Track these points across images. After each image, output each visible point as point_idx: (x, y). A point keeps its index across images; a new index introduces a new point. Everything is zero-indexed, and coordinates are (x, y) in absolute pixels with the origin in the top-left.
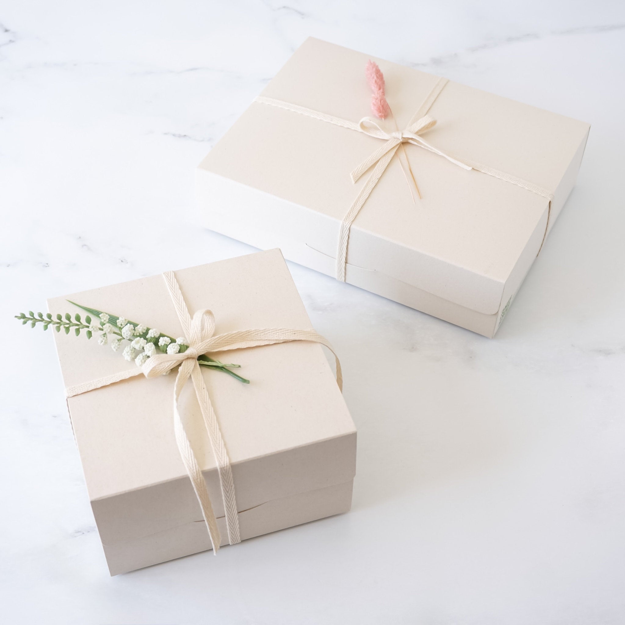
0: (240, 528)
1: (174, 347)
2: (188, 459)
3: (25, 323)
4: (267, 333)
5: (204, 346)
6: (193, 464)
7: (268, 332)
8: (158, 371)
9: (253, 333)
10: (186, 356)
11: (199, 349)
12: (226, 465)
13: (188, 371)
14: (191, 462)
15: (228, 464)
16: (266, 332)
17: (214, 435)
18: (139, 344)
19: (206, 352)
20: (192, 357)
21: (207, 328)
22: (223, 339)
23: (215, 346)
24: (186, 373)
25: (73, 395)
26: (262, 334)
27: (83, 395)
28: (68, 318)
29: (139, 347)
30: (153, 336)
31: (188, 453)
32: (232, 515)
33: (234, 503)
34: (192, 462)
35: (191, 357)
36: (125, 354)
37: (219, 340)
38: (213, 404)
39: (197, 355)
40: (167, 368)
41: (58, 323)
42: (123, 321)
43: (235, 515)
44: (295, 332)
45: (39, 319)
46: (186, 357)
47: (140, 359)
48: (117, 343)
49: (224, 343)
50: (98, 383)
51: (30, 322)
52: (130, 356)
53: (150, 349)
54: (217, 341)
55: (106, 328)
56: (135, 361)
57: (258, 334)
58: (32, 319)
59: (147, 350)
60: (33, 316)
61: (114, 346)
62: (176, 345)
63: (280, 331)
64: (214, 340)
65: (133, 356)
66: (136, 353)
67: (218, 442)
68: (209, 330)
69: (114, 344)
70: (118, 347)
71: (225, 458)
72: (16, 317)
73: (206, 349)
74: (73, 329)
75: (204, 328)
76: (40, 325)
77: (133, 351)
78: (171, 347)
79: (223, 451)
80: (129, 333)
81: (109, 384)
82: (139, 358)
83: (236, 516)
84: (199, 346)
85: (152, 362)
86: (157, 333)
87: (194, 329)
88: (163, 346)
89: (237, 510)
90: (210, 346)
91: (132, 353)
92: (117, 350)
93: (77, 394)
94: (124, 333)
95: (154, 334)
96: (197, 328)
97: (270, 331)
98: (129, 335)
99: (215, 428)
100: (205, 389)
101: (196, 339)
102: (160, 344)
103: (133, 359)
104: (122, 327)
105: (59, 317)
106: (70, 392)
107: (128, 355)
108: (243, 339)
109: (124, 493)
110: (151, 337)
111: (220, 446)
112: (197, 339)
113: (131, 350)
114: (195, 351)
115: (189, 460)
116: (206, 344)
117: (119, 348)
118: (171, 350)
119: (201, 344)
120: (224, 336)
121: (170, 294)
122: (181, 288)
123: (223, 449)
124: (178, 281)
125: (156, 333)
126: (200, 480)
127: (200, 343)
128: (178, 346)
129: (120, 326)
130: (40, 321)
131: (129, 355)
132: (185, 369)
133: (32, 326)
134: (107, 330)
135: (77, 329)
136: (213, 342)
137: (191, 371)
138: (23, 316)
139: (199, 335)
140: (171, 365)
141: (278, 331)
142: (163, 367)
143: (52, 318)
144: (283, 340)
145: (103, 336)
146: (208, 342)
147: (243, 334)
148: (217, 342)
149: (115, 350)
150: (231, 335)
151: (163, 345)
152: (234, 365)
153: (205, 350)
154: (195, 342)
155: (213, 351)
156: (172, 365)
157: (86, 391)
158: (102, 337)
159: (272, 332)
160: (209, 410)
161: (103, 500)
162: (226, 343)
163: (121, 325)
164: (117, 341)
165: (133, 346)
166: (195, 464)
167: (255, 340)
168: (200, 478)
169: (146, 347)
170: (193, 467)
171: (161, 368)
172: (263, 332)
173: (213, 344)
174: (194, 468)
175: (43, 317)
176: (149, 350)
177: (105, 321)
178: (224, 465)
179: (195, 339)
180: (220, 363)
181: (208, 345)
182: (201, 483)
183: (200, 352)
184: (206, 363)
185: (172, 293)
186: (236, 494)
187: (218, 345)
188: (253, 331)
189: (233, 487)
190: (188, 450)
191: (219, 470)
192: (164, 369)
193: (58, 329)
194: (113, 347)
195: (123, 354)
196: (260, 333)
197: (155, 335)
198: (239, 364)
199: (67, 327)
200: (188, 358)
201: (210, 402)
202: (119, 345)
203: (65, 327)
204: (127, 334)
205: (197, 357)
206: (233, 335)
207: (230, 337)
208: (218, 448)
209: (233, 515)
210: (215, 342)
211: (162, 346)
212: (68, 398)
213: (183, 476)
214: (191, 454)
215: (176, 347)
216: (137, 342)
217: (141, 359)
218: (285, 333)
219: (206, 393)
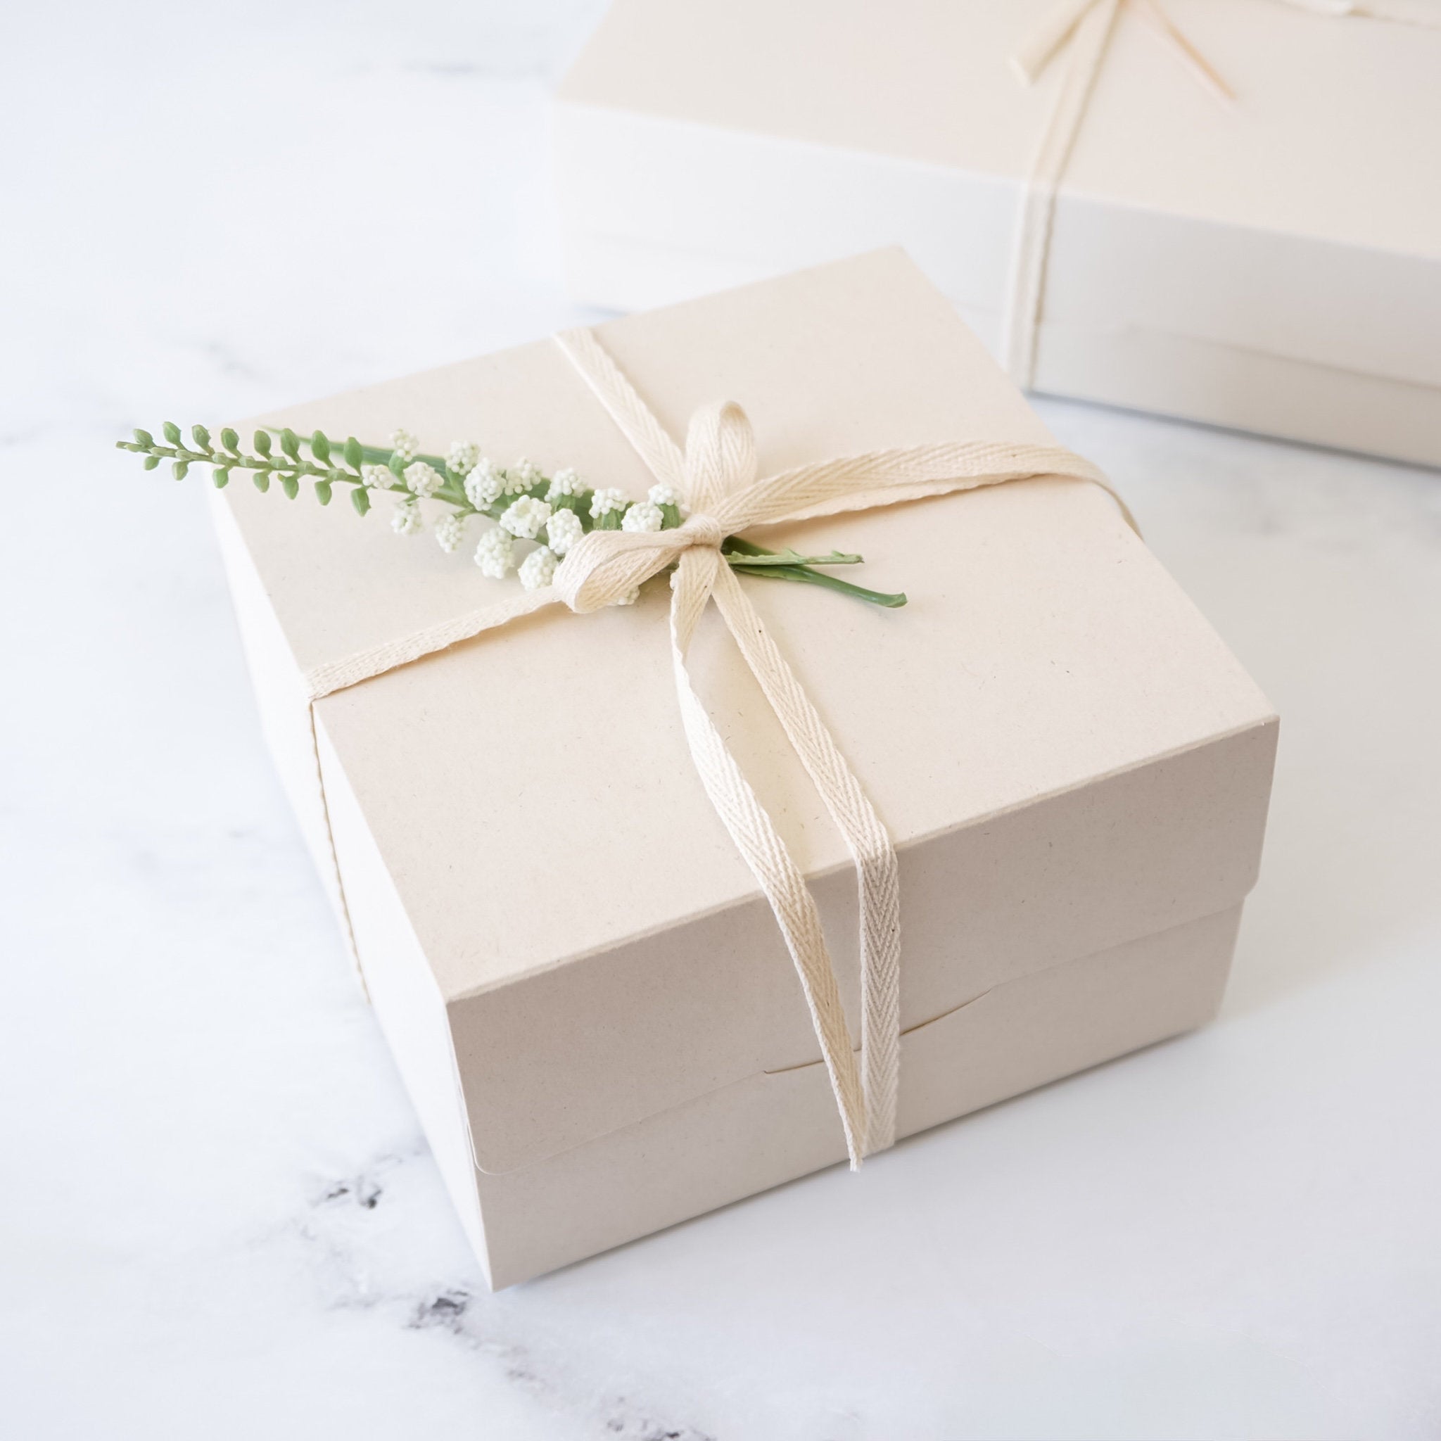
0: (899, 1091)
1: (644, 512)
2: (754, 838)
3: (153, 463)
4: (928, 461)
5: (736, 508)
6: (774, 857)
7: (931, 455)
8: (603, 590)
9: (884, 462)
10: (689, 536)
11: (723, 516)
12: (880, 852)
13: (701, 583)
14: (766, 848)
15: (887, 848)
16: (925, 458)
17: (825, 764)
18: (529, 517)
19: (746, 525)
20: (707, 541)
22: (792, 487)
23: (770, 509)
24: (697, 588)
25: (331, 690)
26: (913, 463)
27: (361, 688)
28: (291, 445)
29: (527, 525)
30: (567, 492)
31: (754, 821)
32: (884, 1041)
33: (894, 993)
34: (771, 849)
35: (704, 540)
36: (482, 557)
37: (779, 488)
38: (799, 675)
39: (720, 534)
40: (630, 579)
41: (258, 465)
42: (464, 450)
43: (892, 1043)
44: (1016, 451)
45: (198, 449)
46: (688, 542)
47: (535, 565)
48: (452, 524)
49: (796, 498)
50: (410, 647)
51: (167, 463)
52: (501, 561)
53: (567, 527)
54: (774, 491)
55: (415, 473)
56: (519, 578)
57: (898, 465)
58: (172, 453)
59: (559, 532)
60: (176, 440)
61: (444, 533)
62: (651, 508)
63: (966, 450)
64: (766, 489)
65: (510, 563)
66: (518, 548)
67: (840, 783)
69: (443, 529)
70: (458, 535)
71: (875, 829)
72: (121, 445)
73: (745, 515)
74: (308, 483)
76: (204, 471)
77: (507, 546)
78: (635, 513)
79: (863, 811)
80: (493, 484)
81: (444, 645)
82: (533, 562)
83: (895, 1045)
84: (723, 508)
85: (589, 553)
86: (579, 481)
87: (698, 460)
88: (608, 515)
89: (900, 1021)
90: (755, 508)
91: (505, 550)
92: (454, 548)
93: (342, 686)
94: (474, 488)
95: (571, 484)
96: (708, 456)
97: (937, 452)
98: (490, 491)
99: (823, 745)
100: (763, 632)
101: (707, 490)
102: (593, 512)
103: (512, 573)
104: (462, 472)
105: (263, 445)
106: (319, 682)
107: (493, 558)
108: (853, 484)
109: (555, 966)
110: (563, 495)
111: (851, 793)
112: (711, 491)
113: (503, 543)
114: (714, 520)
115: (761, 843)
116: (745, 501)
117: (459, 540)
118: (637, 523)
119: (728, 503)
120: (796, 477)
122: (621, 367)
123: (861, 803)
124: (607, 351)
125: (577, 479)
126: (803, 907)
127: (725, 501)
128: (656, 508)
129: (455, 469)
130: (201, 457)
131: (497, 559)
132: (691, 575)
133: (178, 473)
134: (420, 480)
135: (321, 482)
136: (764, 495)
137: (713, 580)
138: (146, 443)
139: (716, 476)
140: (644, 568)
141: (960, 451)
142: (619, 577)
143: (239, 447)
144: (978, 478)
145: (404, 505)
146: (747, 495)
147: (851, 467)
148: (776, 495)
149: (448, 550)
150: (816, 472)
151: (605, 511)
152: (842, 556)
153: (743, 519)
154: (706, 497)
155: (766, 522)
156: (648, 569)
157: (373, 675)
158: (403, 509)
159: (942, 455)
160: (791, 692)
161: (487, 995)
162: (802, 498)
163: (461, 465)
164: (451, 518)
165: (509, 528)
166: (781, 852)
167: (891, 487)
168: (802, 899)
169: (553, 522)
170: (776, 865)
171: (612, 579)
172: (913, 459)
173: (764, 500)
174: (781, 867)
175: (211, 443)
176: (565, 532)
177: (407, 453)
178: (876, 850)
179: (704, 490)
180: (795, 554)
181: (751, 505)
182: (805, 915)
183: (730, 525)
184: (749, 559)
186: (902, 962)
187: (779, 506)
188: (884, 455)
189: (897, 935)
190: (752, 813)
191: (860, 870)
192: (620, 584)
193: (263, 483)
194: (440, 538)
195: (476, 558)
196: (907, 461)
197: (574, 486)
198: (858, 553)
199: (289, 478)
200: (696, 545)
201: (787, 667)
202: (460, 529)
203: (281, 477)
204: (486, 490)
205: (719, 542)
206: (823, 473)
207: (812, 479)
208: (846, 802)
209: (887, 1041)
210: (769, 495)
211: (603, 518)
212: (315, 699)
213: (745, 897)
214: (764, 824)
215: (652, 513)
216: (523, 511)
217: (540, 564)
218: (985, 455)
219: (771, 646)
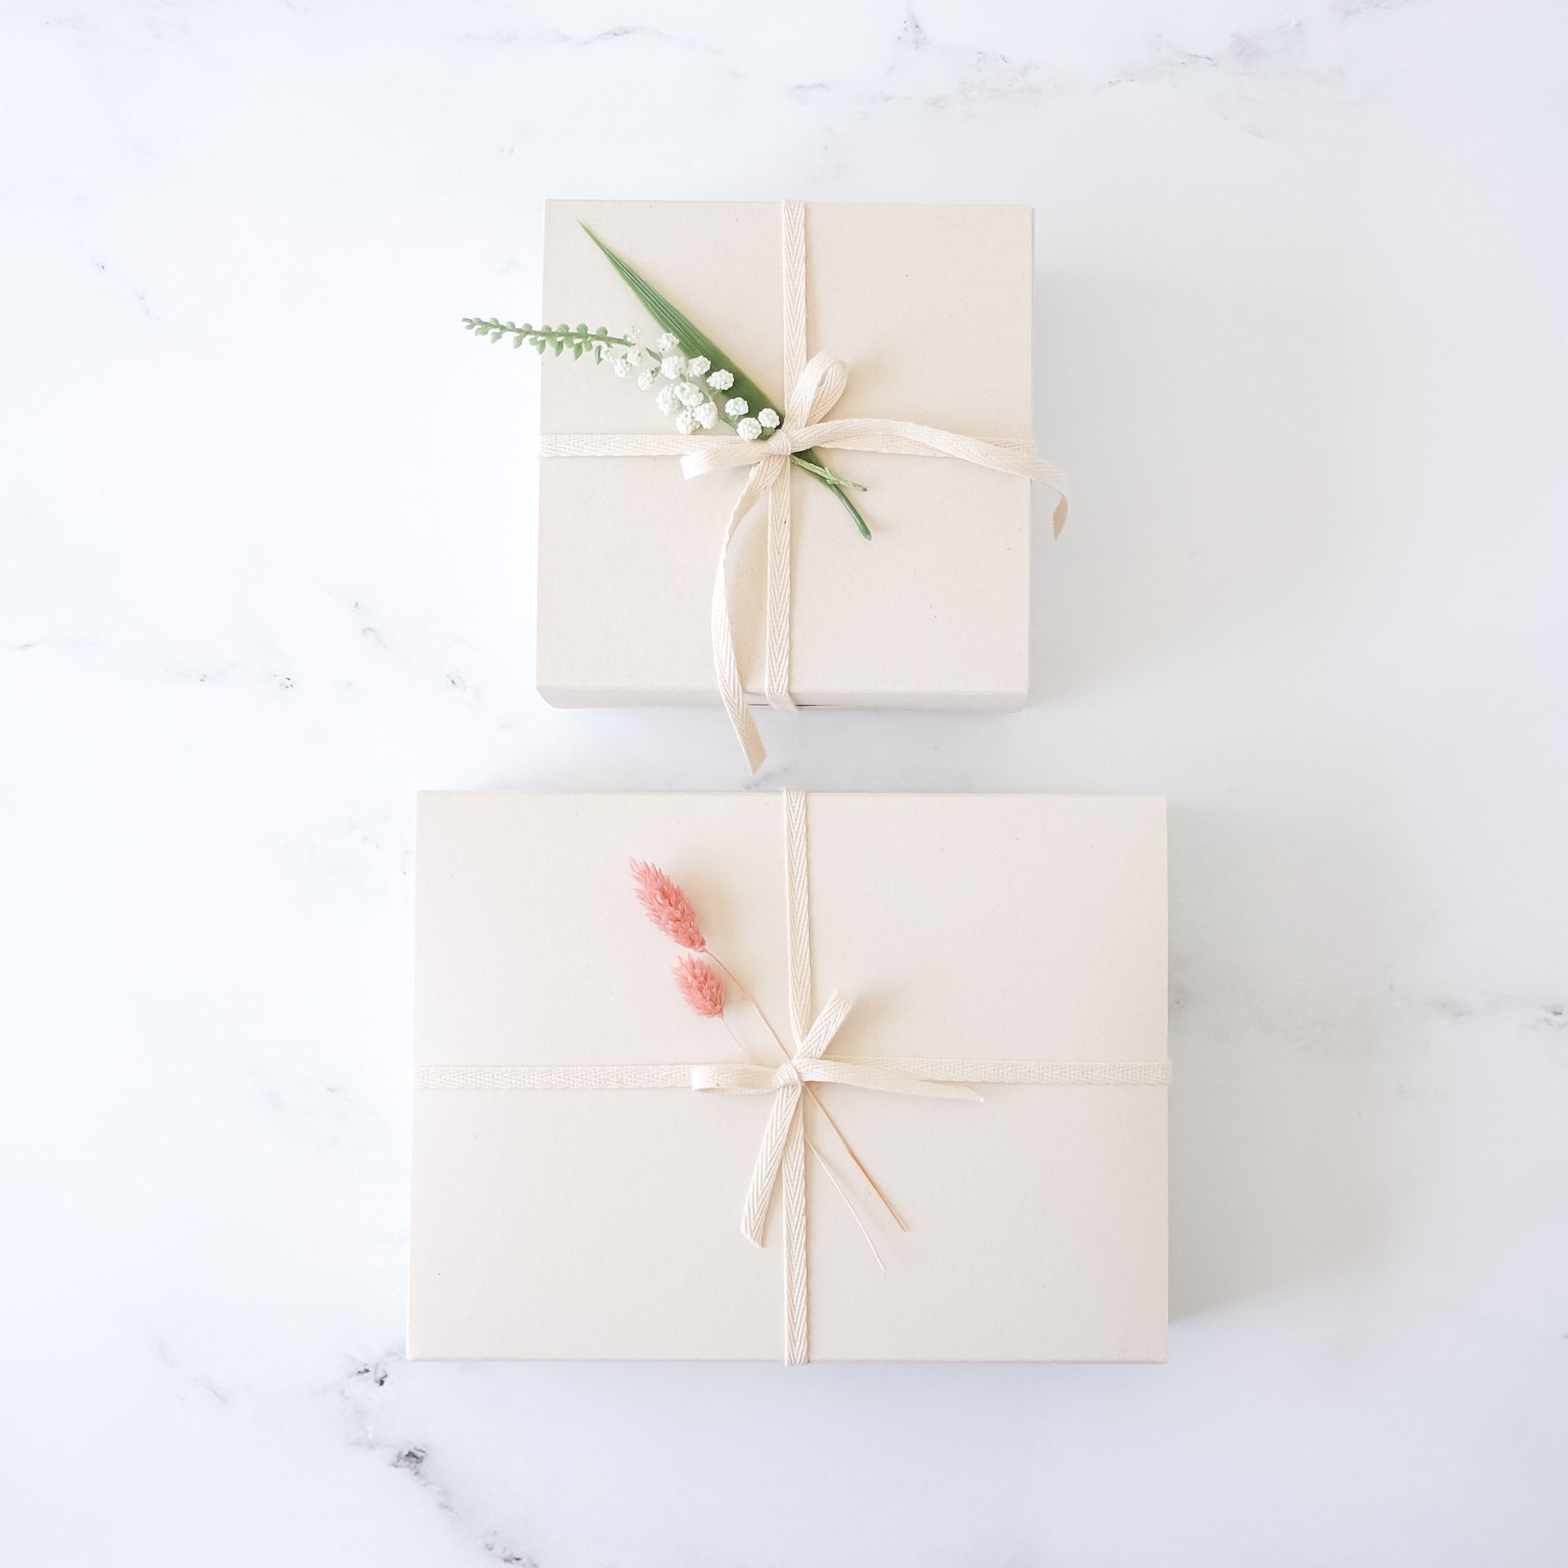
6: (729, 671)
10: (769, 449)
15: (784, 690)
17: (777, 627)
20: (782, 453)
21: (829, 382)
25: (550, 456)
27: (567, 460)
35: (779, 453)
38: (793, 560)
39: (791, 449)
46: (769, 453)
62: (756, 427)
68: (831, 389)
71: (783, 677)
72: (464, 321)
75: (824, 382)
78: (746, 426)
79: (783, 662)
93: (557, 455)
99: (783, 612)
100: (787, 523)
106: (546, 447)
111: (782, 651)
118: (744, 432)
121: (785, 265)
123: (784, 659)
128: (760, 427)
133: (491, 345)
137: (773, 481)
153: (811, 442)
157: (575, 455)
160: (783, 571)
166: (733, 671)
170: (729, 677)
174: (731, 679)
178: (778, 690)
184: (807, 466)
185: (789, 266)
200: (772, 456)
201: (788, 553)
205: (791, 453)
208: (776, 655)
219: (787, 534)
